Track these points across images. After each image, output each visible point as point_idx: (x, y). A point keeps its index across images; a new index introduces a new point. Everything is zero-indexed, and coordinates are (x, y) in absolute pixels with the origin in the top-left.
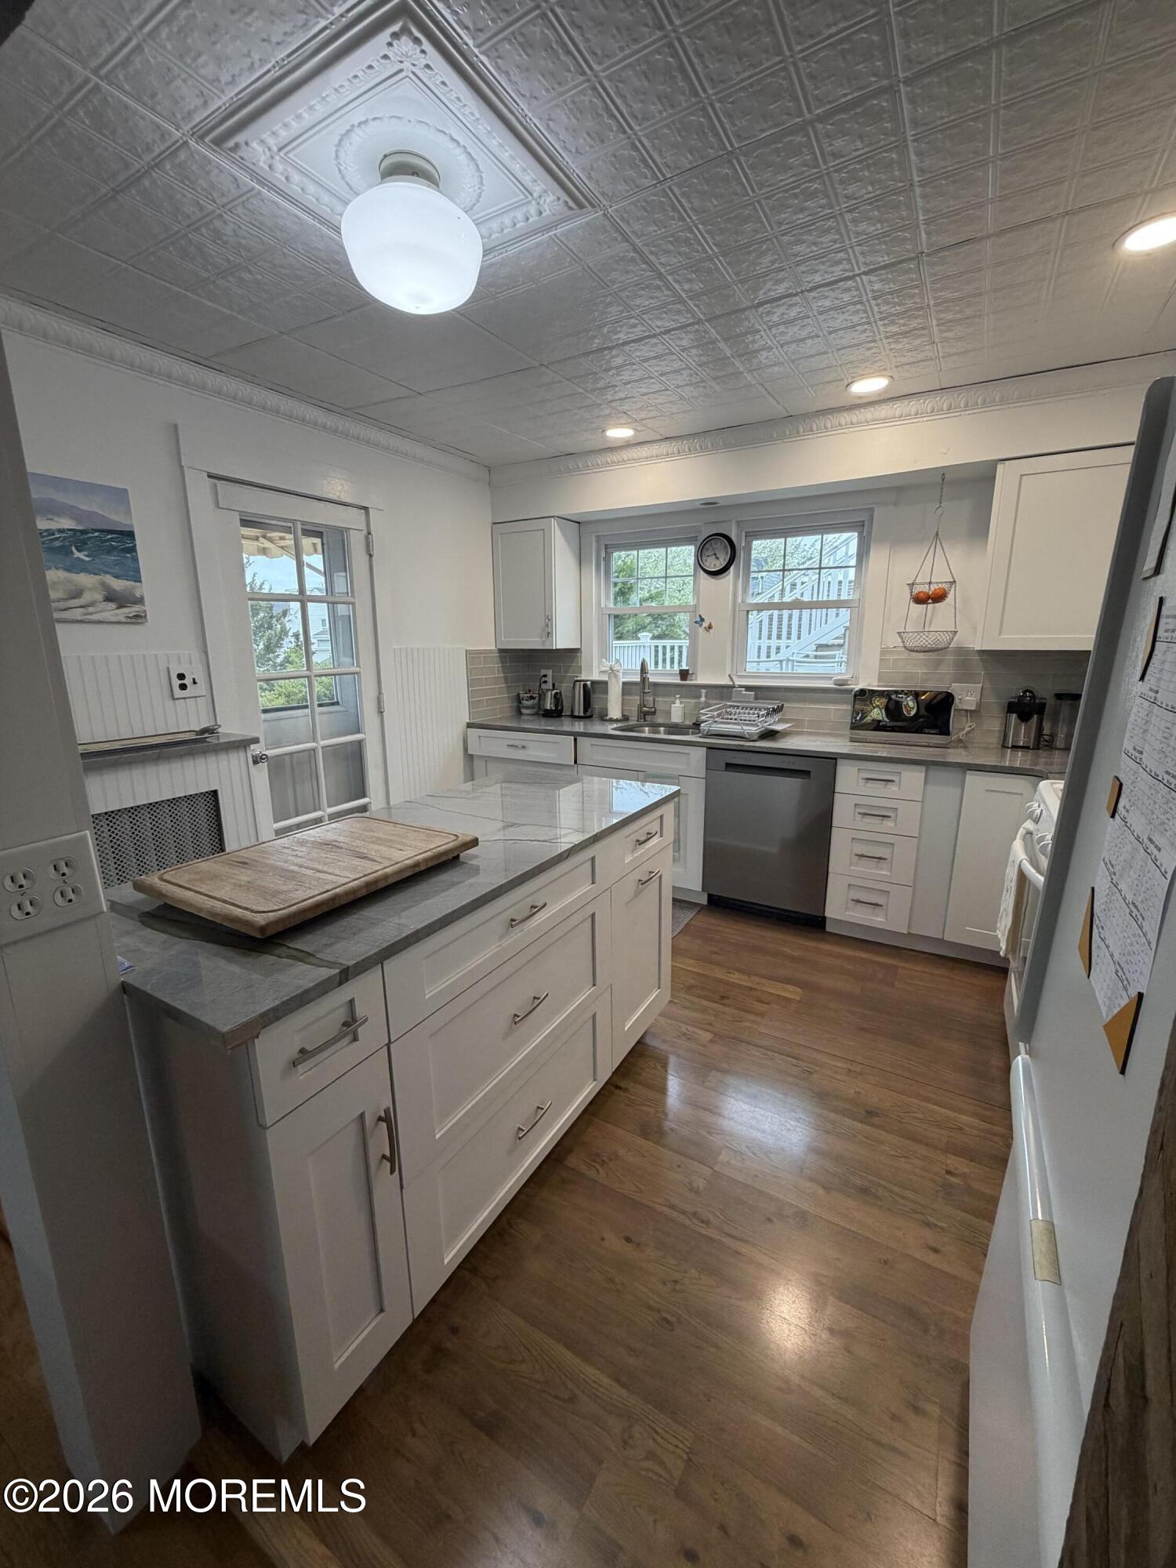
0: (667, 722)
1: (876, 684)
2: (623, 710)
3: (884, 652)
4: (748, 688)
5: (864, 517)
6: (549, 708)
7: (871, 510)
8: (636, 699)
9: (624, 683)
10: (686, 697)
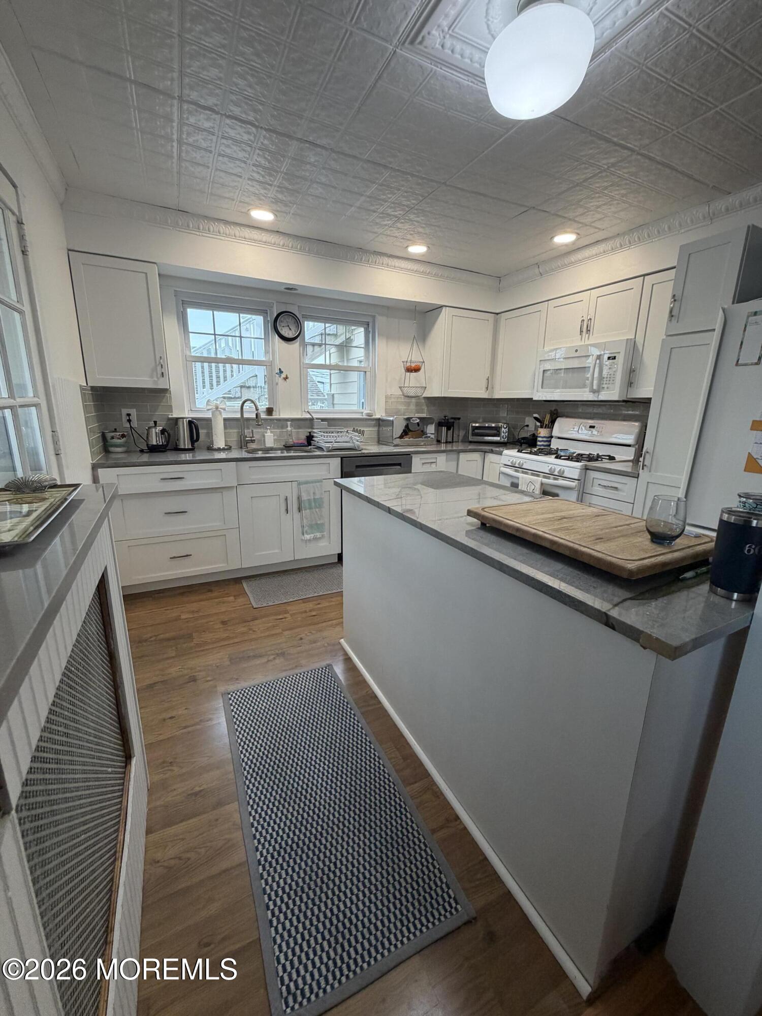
0: (263, 447)
1: (384, 415)
2: (226, 441)
3: (387, 397)
4: (323, 420)
5: (370, 320)
6: (155, 443)
7: (374, 317)
8: (234, 432)
9: (225, 420)
10: (274, 428)
